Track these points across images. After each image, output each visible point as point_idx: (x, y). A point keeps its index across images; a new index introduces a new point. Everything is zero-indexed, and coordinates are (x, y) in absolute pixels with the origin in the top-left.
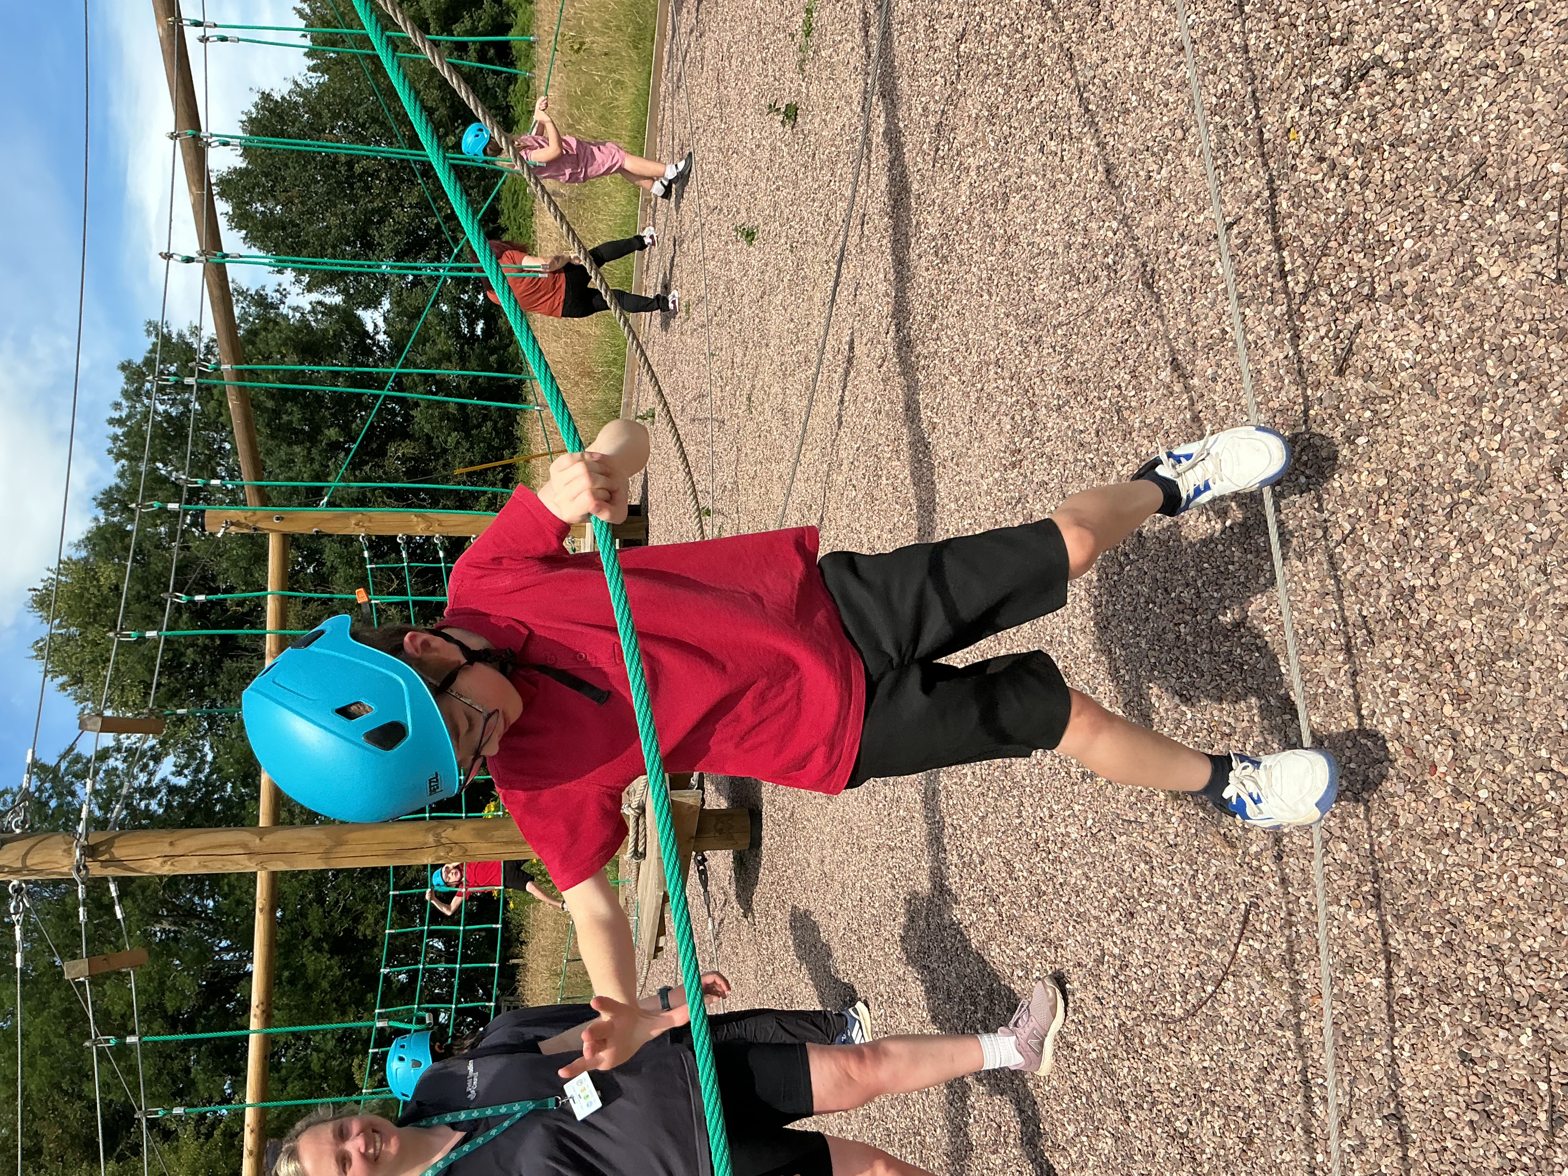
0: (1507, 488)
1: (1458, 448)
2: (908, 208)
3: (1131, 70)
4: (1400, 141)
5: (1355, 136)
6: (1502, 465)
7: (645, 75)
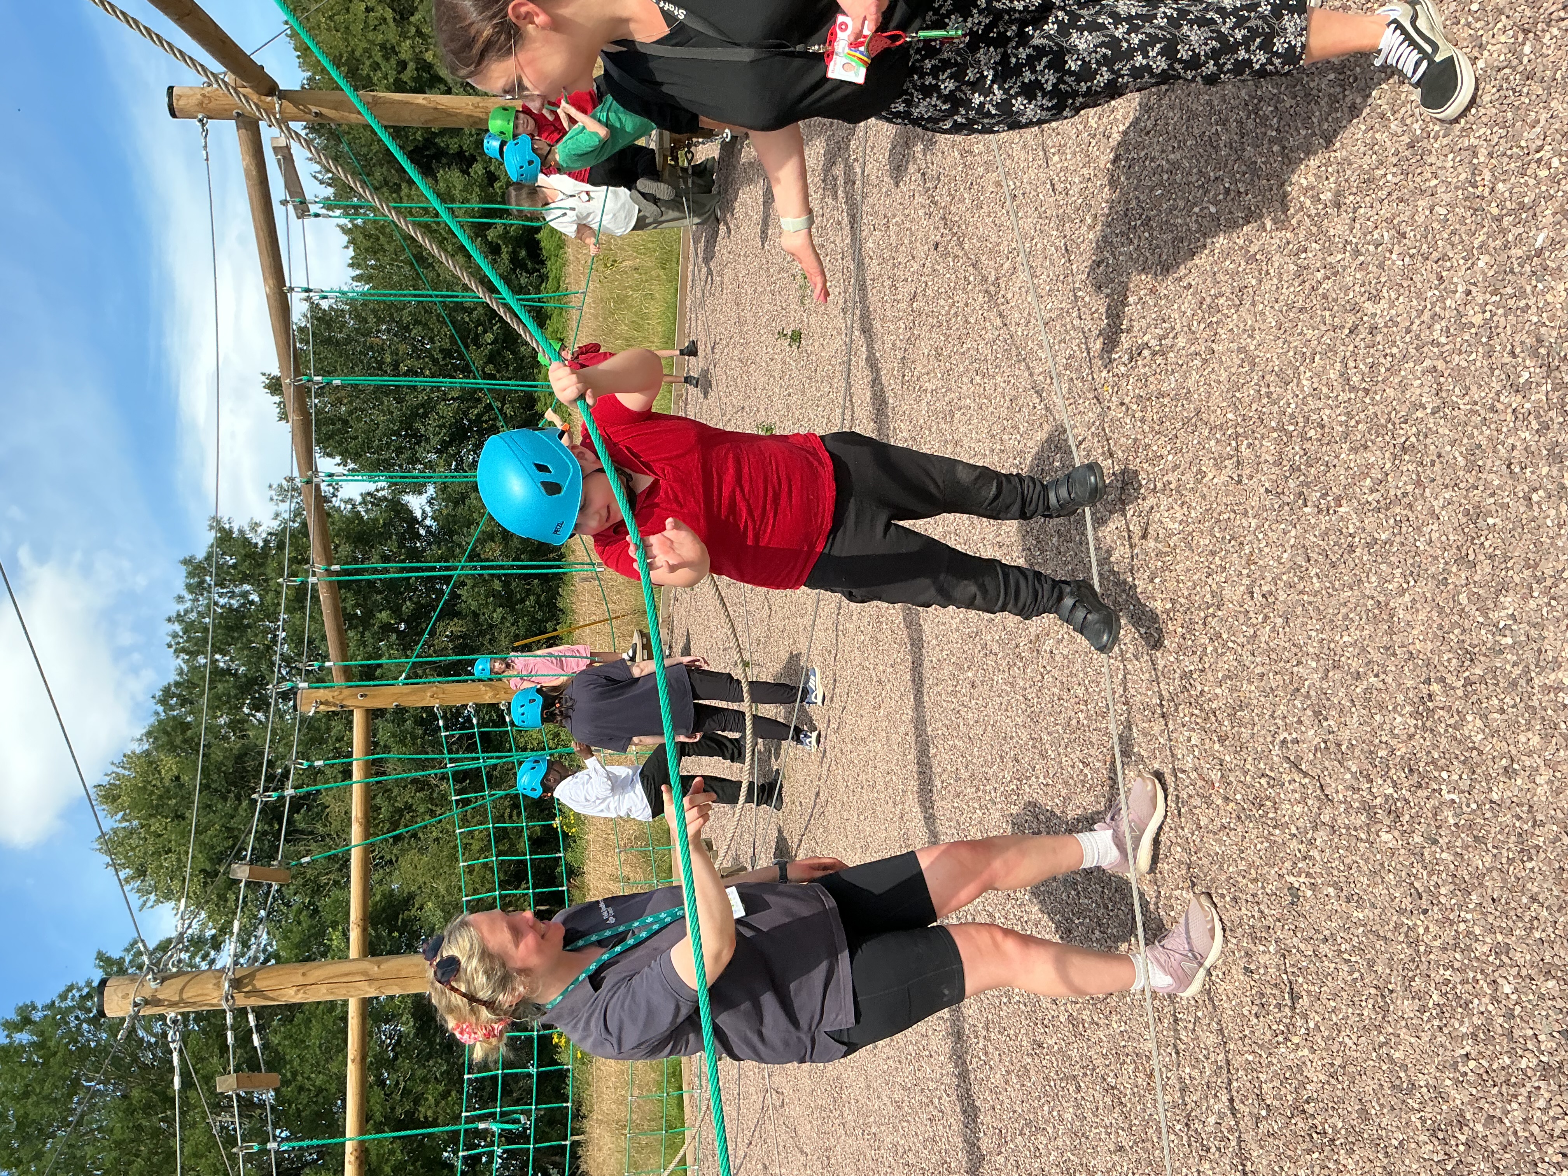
0: (1231, 606)
1: (1206, 583)
2: (887, 417)
3: (1020, 333)
4: (1161, 395)
5: (1137, 391)
6: (1227, 592)
7: (672, 290)
